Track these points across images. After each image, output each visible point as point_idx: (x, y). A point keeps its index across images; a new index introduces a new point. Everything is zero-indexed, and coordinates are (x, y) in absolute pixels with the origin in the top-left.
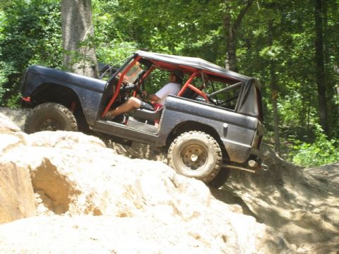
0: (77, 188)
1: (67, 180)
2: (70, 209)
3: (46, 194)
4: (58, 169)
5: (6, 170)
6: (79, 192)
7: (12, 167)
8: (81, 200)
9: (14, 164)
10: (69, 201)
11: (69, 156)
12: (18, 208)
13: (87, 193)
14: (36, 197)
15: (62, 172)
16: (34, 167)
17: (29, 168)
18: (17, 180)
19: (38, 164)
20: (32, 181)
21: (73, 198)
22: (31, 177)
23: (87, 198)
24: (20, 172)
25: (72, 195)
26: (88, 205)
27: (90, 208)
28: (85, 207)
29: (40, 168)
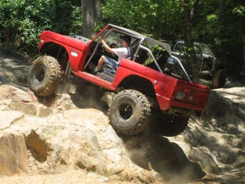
0: (51, 147)
1: (45, 142)
2: (48, 159)
3: (34, 151)
4: (40, 136)
5: (6, 140)
6: (52, 150)
7: (11, 137)
8: (53, 154)
9: (13, 135)
10: (47, 155)
11: (48, 127)
12: (14, 161)
13: (57, 150)
14: (28, 152)
15: (42, 138)
16: (27, 135)
17: (24, 135)
18: (15, 144)
19: (29, 133)
20: (26, 143)
21: (49, 153)
22: (26, 140)
23: (57, 153)
24: (17, 139)
25: (49, 151)
26: (57, 157)
27: (58, 159)
28: (55, 159)
29: (30, 136)
